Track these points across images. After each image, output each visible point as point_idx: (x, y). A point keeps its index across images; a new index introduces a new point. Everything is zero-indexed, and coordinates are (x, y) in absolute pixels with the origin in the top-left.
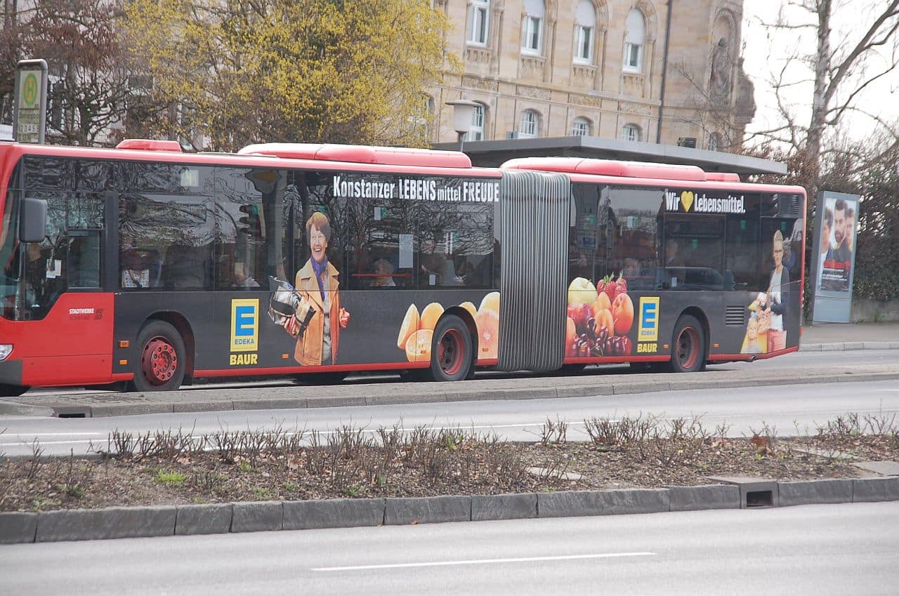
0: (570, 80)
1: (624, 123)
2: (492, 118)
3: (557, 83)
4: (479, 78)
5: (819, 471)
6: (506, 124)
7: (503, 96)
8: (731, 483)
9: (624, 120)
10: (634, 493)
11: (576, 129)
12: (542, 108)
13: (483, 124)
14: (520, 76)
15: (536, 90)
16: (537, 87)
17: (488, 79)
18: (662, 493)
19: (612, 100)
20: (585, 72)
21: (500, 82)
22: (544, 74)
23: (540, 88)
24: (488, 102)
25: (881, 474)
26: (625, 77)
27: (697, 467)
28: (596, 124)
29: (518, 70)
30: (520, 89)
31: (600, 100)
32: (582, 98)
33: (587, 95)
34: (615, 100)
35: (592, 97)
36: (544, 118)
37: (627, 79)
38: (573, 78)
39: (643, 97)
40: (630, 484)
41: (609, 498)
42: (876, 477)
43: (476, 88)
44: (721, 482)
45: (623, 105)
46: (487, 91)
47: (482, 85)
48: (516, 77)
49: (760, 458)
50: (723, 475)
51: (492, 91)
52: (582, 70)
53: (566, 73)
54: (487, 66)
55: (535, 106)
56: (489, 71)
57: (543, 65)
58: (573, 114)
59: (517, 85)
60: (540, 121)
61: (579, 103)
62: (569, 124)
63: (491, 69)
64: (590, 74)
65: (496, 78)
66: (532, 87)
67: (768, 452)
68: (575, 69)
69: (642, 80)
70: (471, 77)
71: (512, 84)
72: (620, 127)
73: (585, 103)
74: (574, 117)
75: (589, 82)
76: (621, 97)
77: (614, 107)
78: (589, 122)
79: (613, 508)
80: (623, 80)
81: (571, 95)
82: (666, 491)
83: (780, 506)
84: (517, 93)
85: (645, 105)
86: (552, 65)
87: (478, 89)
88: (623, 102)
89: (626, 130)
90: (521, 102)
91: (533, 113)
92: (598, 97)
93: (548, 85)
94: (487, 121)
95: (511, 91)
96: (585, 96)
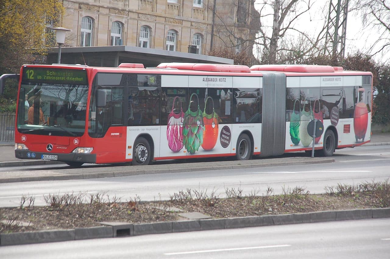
0: (166, 11)
1: (194, 33)
2: (126, 30)
3: (159, 13)
4: (118, 9)
5: (157, 218)
6: (133, 33)
7: (131, 18)
8: (109, 225)
9: (194, 31)
10: (55, 232)
11: (170, 36)
12: (152, 25)
13: (121, 33)
14: (140, 9)
15: (148, 16)
16: (149, 15)
17: (123, 10)
18: (71, 231)
19: (188, 21)
20: (174, 7)
21: (129, 11)
22: (152, 8)
23: (151, 15)
24: (123, 22)
25: (188, 219)
26: (194, 10)
27: (96, 218)
28: (180, 33)
29: (139, 6)
30: (140, 15)
31: (181, 21)
32: (173, 20)
33: (175, 19)
34: (190, 21)
35: (177, 19)
36: (152, 30)
37: (195, 11)
38: (167, 10)
39: (204, 20)
40: (56, 227)
41: (42, 235)
42: (185, 220)
43: (117, 15)
44: (105, 225)
45: (193, 24)
46: (123, 16)
47: (120, 13)
48: (137, 9)
49: (130, 212)
50: (108, 221)
51: (125, 16)
52: (172, 6)
53: (164, 7)
54: (123, 3)
55: (148, 24)
56: (123, 6)
57: (152, 3)
58: (168, 28)
59: (138, 13)
60: (151, 31)
61: (171, 22)
62: (166, 33)
63: (124, 5)
64: (176, 8)
65: (127, 10)
66: (146, 14)
67: (136, 209)
68: (168, 5)
69: (203, 11)
70: (114, 9)
71: (135, 12)
72: (192, 34)
73: (174, 23)
74: (168, 29)
75: (176, 12)
76: (192, 20)
77: (189, 24)
78: (176, 32)
79: (43, 240)
80: (193, 11)
81: (166, 19)
82: (73, 231)
83: (134, 235)
84: (139, 17)
85: (205, 24)
86: (156, 3)
87: (118, 15)
88: (194, 22)
89: (195, 36)
90: (141, 22)
91: (147, 28)
92: (181, 20)
93: (155, 13)
94: (123, 31)
95: (135, 16)
96: (174, 19)
